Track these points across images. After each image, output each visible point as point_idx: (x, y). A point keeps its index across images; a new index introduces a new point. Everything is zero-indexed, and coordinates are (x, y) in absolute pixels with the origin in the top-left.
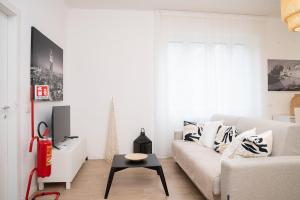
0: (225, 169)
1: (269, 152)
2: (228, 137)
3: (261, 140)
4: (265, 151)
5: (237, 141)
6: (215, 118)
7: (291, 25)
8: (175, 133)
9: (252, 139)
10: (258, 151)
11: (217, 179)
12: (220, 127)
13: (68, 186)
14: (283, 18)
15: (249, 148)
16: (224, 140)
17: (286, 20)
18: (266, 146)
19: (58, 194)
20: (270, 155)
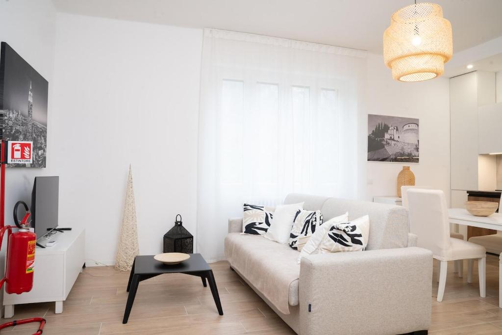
0: (306, 268)
1: (364, 245)
2: (310, 226)
3: (354, 228)
4: (359, 243)
5: (323, 230)
6: (290, 200)
7: (395, 73)
8: (231, 223)
9: (343, 227)
10: (350, 243)
11: (294, 284)
12: (298, 213)
13: (59, 308)
14: (386, 63)
15: (338, 238)
16: (304, 230)
17: (389, 64)
18: (360, 236)
19: (42, 321)
20: (366, 249)
